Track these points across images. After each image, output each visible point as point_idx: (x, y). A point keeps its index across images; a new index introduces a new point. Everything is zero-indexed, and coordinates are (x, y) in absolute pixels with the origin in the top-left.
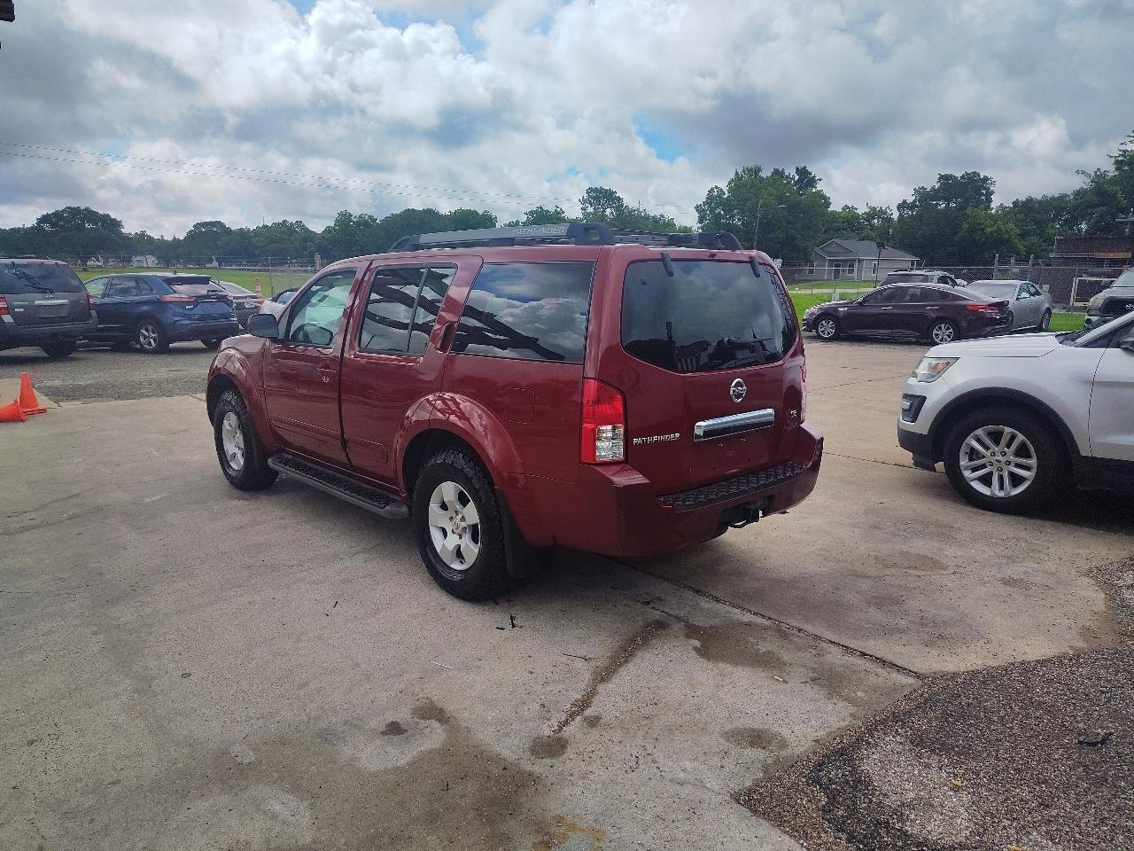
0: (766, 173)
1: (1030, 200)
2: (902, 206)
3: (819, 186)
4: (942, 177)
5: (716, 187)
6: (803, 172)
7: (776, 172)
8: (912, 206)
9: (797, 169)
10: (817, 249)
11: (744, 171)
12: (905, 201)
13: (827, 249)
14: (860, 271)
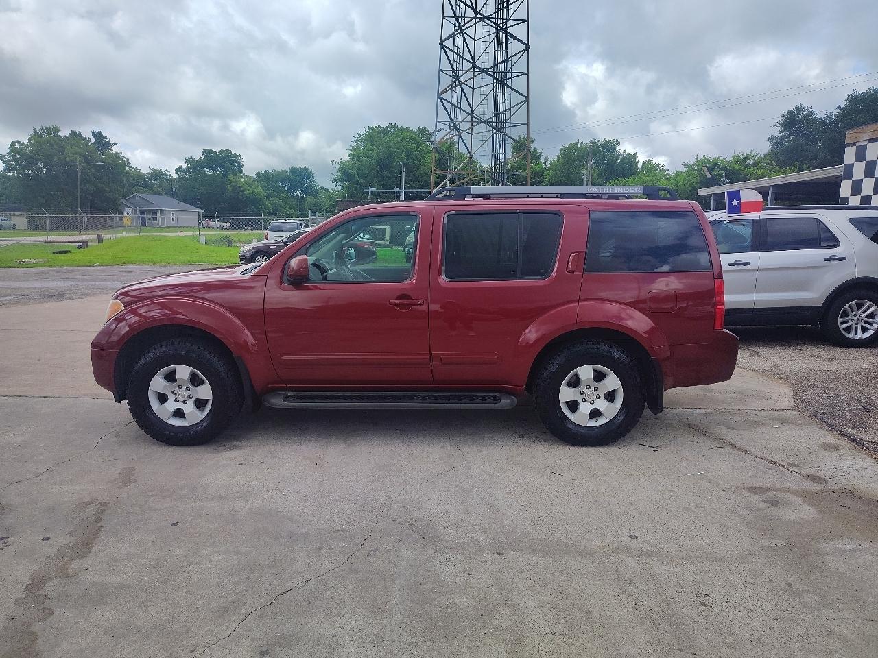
0: (65, 133)
1: (266, 173)
2: (178, 170)
3: (115, 149)
4: (204, 151)
5: (18, 142)
6: (98, 136)
7: (74, 133)
8: (186, 171)
9: (93, 133)
10: (123, 201)
11: (42, 129)
12: (180, 167)
13: (132, 201)
14: (163, 219)
